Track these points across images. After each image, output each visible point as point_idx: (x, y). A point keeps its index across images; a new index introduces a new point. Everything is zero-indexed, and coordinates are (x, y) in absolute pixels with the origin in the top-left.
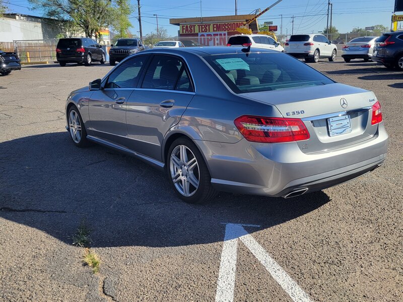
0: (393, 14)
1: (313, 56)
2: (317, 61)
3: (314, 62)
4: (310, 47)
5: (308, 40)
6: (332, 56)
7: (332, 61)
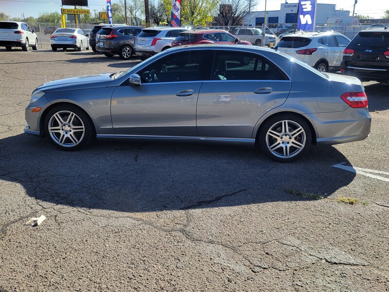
0: (61, 7)
1: (25, 44)
2: (28, 49)
3: (27, 51)
4: (21, 36)
5: (17, 28)
6: (36, 44)
7: (36, 49)
